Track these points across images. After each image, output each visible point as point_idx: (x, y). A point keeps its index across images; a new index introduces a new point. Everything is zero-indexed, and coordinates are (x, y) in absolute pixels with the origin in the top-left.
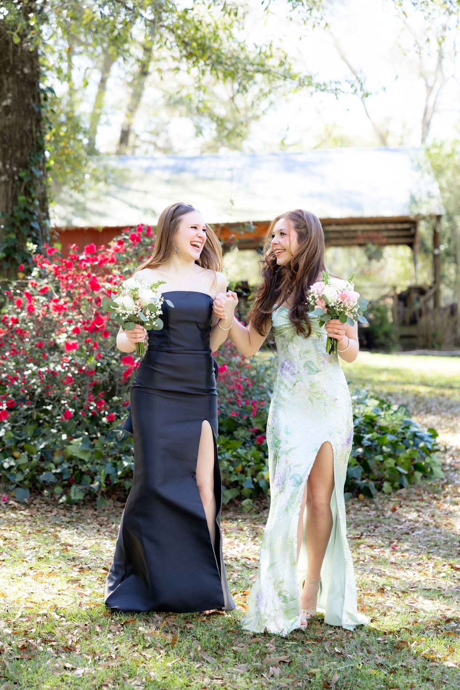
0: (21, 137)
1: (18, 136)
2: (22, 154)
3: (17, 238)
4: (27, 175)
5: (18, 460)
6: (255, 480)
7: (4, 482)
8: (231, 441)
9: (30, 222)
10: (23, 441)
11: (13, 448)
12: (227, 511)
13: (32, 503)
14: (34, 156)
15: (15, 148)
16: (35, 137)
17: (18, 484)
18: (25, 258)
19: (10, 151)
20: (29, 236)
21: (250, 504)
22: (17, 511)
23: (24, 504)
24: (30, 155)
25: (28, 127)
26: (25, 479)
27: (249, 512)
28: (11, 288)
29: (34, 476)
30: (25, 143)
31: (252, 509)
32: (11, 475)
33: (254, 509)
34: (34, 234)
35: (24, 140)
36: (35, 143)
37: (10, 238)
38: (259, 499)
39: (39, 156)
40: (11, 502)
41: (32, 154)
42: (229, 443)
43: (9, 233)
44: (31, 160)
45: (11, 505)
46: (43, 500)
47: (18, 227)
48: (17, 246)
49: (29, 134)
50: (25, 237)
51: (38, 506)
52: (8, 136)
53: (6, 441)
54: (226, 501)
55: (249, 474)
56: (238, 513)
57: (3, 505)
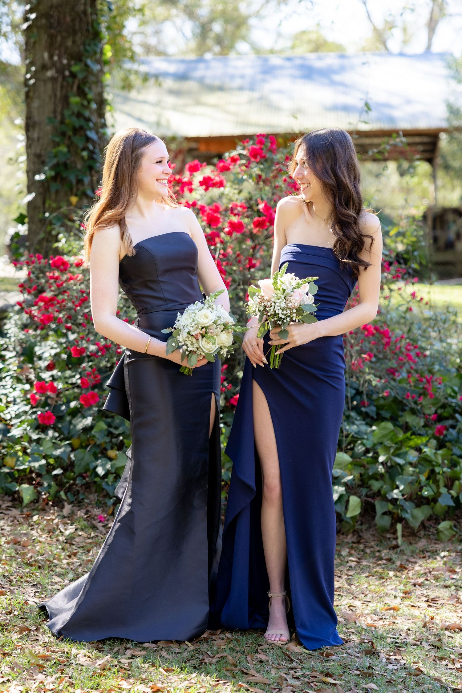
0: (73, 20)
1: (68, 19)
2: (74, 42)
3: (69, 151)
4: (81, 71)
5: (113, 462)
6: (453, 492)
7: (96, 492)
8: (413, 437)
9: (85, 130)
10: (119, 435)
11: (108, 446)
12: (417, 539)
14: (89, 45)
15: (64, 34)
16: (90, 20)
18: (80, 177)
19: (59, 39)
20: (84, 149)
21: (451, 528)
24: (84, 44)
25: (82, 8)
27: (449, 540)
28: (75, 218)
30: (77, 27)
31: (454, 536)
32: (108, 484)
33: (457, 536)
34: (91, 147)
35: (77, 24)
36: (90, 28)
37: (61, 152)
38: (455, 517)
39: (96, 45)
41: (87, 42)
42: (410, 440)
43: (58, 144)
44: (87, 51)
47: (70, 138)
48: (68, 162)
49: (82, 16)
50: (79, 151)
52: (56, 18)
53: (97, 436)
54: (415, 524)
55: (441, 483)
56: (434, 541)
57: (101, 529)
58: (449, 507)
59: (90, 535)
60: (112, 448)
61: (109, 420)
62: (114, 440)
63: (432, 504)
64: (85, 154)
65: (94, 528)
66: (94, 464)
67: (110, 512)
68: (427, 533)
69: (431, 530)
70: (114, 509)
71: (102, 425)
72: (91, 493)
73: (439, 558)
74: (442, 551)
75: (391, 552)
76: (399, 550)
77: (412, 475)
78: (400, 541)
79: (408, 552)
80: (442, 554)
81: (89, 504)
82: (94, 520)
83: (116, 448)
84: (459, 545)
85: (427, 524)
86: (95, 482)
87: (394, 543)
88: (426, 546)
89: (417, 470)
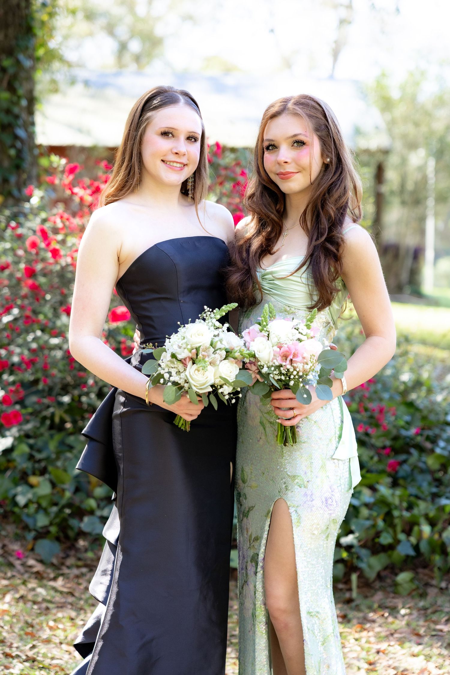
4: (12, 65)
5: (35, 490)
6: (413, 540)
7: (14, 522)
9: (13, 128)
11: (29, 472)
12: (373, 591)
13: (63, 564)
14: (21, 39)
16: (23, 14)
17: (40, 530)
18: (6, 176)
20: (11, 147)
21: (412, 580)
22: (45, 582)
23: (53, 565)
24: (16, 38)
26: (51, 524)
27: (409, 594)
29: (65, 520)
30: (10, 21)
31: (414, 590)
32: (28, 515)
33: (417, 590)
35: (10, 17)
36: (23, 22)
38: (414, 568)
39: (28, 40)
40: (31, 562)
41: (19, 37)
42: (365, 477)
44: (18, 45)
45: (31, 567)
46: (79, 559)
50: (6, 148)
51: (76, 571)
53: (18, 460)
54: (371, 575)
55: (399, 528)
56: (392, 595)
57: (19, 567)
58: (408, 556)
59: (6, 574)
60: (34, 474)
61: (31, 441)
62: (37, 465)
63: (390, 552)
64: (12, 152)
65: (11, 565)
66: (13, 492)
67: (30, 546)
68: (383, 584)
69: (389, 581)
70: (34, 545)
71: (24, 448)
72: (8, 523)
73: (399, 616)
74: (403, 607)
75: (345, 607)
76: (353, 604)
77: (368, 519)
78: (354, 594)
79: (363, 607)
80: (403, 612)
81: (6, 537)
82: (12, 556)
83: (37, 472)
84: (420, 601)
85: (383, 574)
86: (13, 513)
87: (347, 595)
88: (383, 601)
89: (375, 514)
